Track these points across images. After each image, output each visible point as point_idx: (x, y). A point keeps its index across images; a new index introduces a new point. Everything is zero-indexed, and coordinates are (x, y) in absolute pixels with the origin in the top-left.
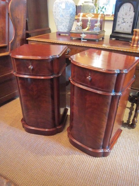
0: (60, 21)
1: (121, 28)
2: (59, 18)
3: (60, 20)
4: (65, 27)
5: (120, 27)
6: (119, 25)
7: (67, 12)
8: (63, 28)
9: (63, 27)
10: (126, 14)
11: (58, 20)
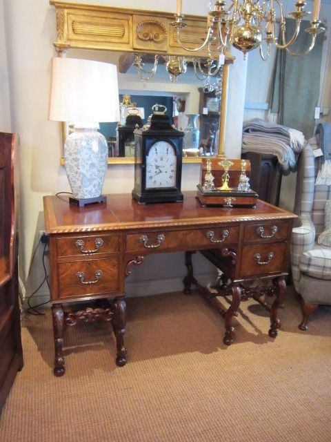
0: (88, 177)
1: (155, 182)
2: (87, 171)
3: (88, 175)
4: (96, 188)
5: (153, 180)
6: (151, 177)
7: (102, 157)
8: (93, 191)
9: (94, 187)
10: (162, 159)
11: (84, 175)
